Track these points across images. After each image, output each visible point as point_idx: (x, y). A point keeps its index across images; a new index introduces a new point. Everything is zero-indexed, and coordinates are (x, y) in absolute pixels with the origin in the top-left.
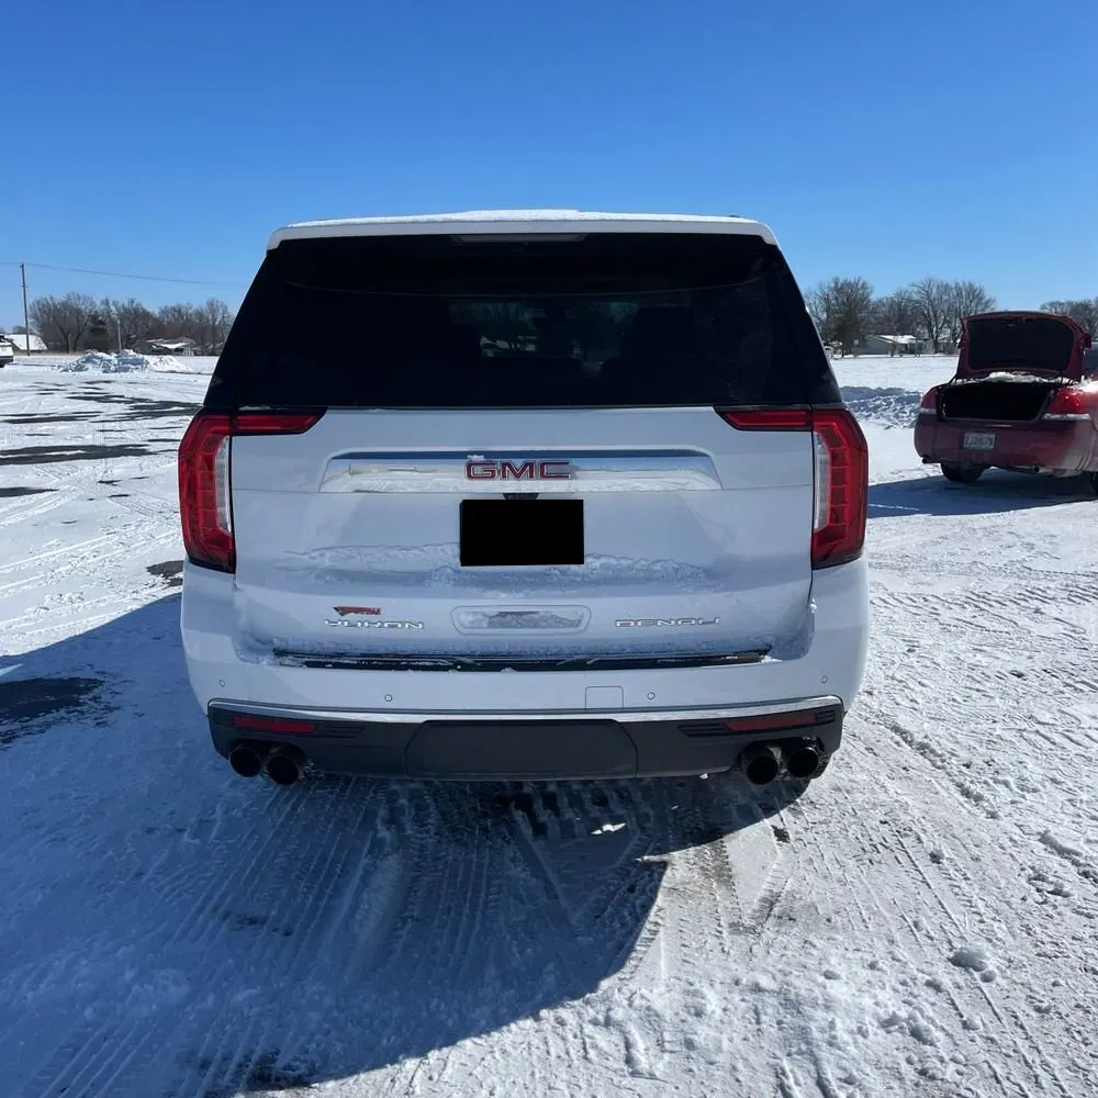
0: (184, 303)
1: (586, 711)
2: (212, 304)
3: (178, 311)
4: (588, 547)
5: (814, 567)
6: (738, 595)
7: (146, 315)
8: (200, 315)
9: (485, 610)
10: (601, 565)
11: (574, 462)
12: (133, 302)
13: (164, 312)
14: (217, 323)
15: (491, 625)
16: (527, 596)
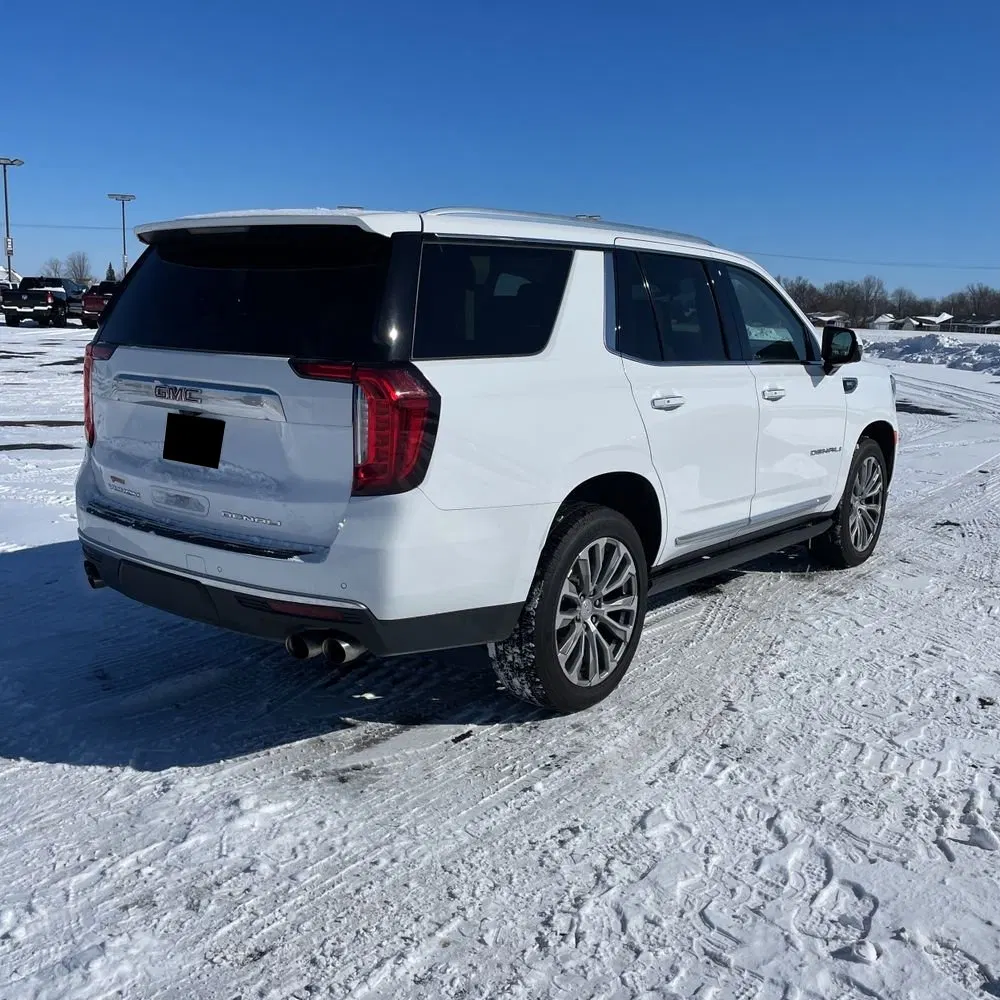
0: (846, 280)
1: (185, 571)
2: (869, 280)
3: (840, 287)
4: (224, 455)
5: (353, 494)
6: (291, 506)
7: (813, 290)
8: (857, 290)
9: (171, 492)
10: (226, 469)
11: (207, 392)
12: (800, 278)
13: (828, 288)
14: (871, 298)
15: (167, 502)
16: (180, 485)
